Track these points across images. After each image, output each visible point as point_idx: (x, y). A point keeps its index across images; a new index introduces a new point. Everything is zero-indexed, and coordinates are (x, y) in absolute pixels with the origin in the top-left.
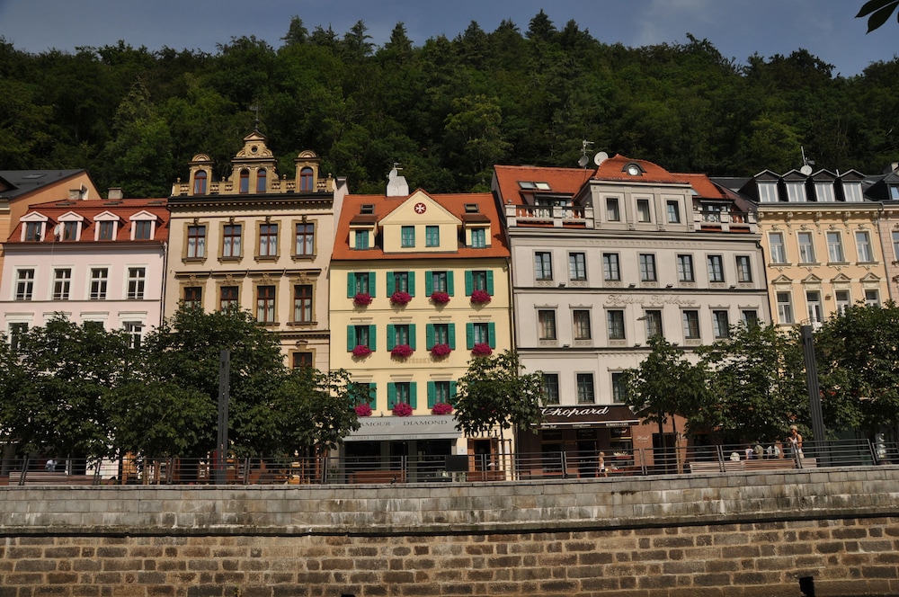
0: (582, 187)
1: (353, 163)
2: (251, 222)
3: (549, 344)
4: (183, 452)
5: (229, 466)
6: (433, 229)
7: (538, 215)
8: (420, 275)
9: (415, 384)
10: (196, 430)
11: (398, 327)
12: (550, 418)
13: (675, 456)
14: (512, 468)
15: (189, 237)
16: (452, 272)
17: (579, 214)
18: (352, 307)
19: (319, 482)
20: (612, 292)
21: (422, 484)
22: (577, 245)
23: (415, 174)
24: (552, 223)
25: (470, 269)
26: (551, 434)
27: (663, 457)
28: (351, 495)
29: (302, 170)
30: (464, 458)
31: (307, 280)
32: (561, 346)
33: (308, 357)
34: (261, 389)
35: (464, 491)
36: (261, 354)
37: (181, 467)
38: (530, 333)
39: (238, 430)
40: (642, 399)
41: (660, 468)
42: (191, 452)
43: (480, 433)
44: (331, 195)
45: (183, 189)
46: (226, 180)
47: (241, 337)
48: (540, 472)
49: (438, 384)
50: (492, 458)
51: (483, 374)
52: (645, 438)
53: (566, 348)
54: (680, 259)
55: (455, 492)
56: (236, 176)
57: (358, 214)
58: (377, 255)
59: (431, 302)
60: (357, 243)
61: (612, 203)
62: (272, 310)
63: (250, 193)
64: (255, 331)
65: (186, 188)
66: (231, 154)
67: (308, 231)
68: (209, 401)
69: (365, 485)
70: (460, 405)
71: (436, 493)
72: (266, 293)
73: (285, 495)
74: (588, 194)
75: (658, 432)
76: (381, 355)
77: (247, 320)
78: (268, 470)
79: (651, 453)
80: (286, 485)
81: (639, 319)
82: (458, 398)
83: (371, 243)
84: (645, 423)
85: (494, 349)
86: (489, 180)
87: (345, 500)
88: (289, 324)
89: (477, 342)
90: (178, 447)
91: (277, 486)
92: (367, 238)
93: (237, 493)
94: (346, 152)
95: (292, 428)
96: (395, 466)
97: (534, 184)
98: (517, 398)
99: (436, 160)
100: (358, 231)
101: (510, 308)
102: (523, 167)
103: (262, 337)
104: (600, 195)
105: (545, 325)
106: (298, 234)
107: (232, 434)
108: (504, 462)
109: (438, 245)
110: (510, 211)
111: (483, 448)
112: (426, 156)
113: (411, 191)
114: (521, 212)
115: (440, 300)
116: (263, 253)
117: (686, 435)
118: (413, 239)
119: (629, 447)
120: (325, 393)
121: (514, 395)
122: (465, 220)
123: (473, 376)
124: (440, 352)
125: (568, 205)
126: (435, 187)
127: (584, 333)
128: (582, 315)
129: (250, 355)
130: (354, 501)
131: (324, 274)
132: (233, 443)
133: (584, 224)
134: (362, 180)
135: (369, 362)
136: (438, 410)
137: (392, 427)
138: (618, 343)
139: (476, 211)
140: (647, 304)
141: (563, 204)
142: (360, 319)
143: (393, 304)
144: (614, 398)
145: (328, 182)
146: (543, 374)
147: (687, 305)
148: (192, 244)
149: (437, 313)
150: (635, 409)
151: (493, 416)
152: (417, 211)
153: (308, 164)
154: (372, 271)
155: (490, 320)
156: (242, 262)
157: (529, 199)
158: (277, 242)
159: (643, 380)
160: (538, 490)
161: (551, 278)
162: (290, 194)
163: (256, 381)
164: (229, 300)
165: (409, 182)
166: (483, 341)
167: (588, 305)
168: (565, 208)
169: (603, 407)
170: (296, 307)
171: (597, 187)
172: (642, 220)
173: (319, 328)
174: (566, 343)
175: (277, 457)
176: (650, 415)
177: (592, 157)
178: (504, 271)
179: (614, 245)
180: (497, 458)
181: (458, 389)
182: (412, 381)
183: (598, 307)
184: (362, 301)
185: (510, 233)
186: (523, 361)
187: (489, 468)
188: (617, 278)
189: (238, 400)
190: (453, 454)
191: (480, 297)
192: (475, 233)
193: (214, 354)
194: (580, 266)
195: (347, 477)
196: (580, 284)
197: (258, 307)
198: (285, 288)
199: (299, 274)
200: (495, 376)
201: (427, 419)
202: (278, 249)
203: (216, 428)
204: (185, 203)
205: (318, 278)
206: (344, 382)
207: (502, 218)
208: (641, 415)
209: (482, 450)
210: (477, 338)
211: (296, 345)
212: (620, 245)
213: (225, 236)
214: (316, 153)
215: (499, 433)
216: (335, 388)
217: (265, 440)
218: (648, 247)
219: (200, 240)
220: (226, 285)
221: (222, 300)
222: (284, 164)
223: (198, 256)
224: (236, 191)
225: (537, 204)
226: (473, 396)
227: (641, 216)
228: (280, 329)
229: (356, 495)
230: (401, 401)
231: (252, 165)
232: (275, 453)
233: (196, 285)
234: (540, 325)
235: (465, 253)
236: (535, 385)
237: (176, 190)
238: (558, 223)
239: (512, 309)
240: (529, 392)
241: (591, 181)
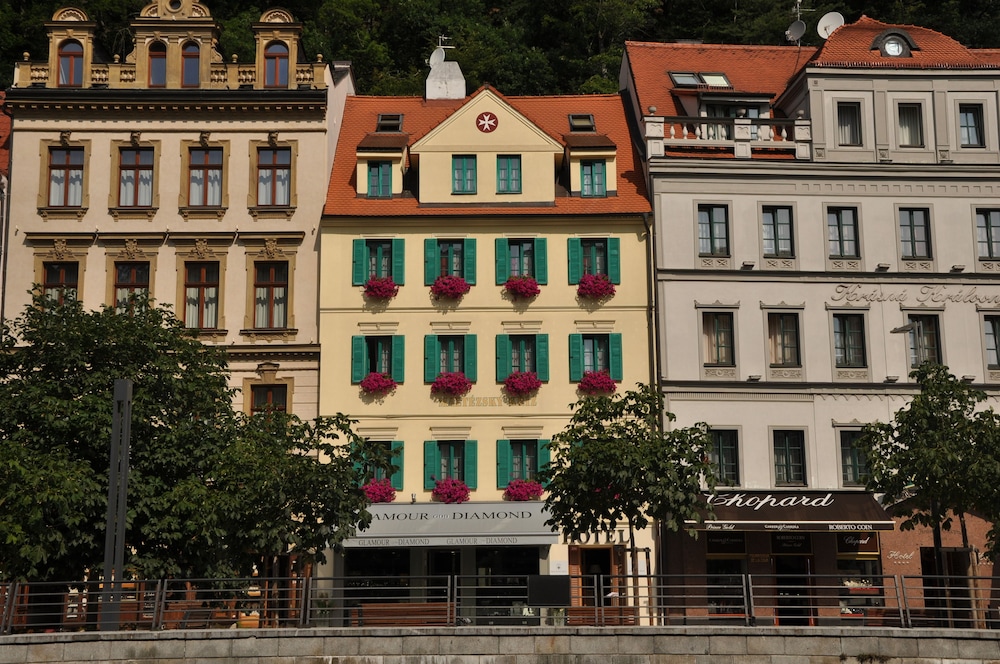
0: (791, 82)
1: (363, 35)
2: (171, 142)
3: (721, 375)
4: (35, 571)
5: (125, 595)
6: (510, 161)
7: (705, 136)
8: (485, 246)
9: (474, 444)
10: (64, 529)
11: (444, 340)
12: (722, 512)
13: (966, 593)
14: (650, 602)
15: (52, 167)
16: (544, 241)
17: (784, 133)
18: (360, 302)
19: (295, 624)
20: (843, 279)
21: (484, 629)
22: (777, 193)
23: (477, 57)
24: (731, 150)
25: (577, 236)
26: (724, 541)
27: (943, 593)
28: (354, 648)
29: (268, 46)
30: (563, 581)
31: (280, 253)
32: (744, 378)
33: (280, 391)
34: (189, 452)
35: (562, 643)
36: (191, 387)
37: (30, 600)
38: (686, 355)
39: (145, 530)
40: (900, 481)
41: (938, 614)
42: (52, 570)
43: (593, 536)
44: (321, 96)
45: (37, 74)
46: (122, 61)
47: (155, 356)
48: (703, 613)
49: (516, 444)
50: (615, 582)
51: (599, 428)
52: (906, 556)
53: (753, 383)
54: (982, 217)
55: (545, 645)
56: (141, 54)
57: (373, 132)
58: (407, 207)
59: (505, 296)
60: (372, 185)
61: (849, 113)
62: (212, 307)
63: (169, 87)
64: (180, 344)
65: (43, 74)
66: (130, 10)
67: (279, 162)
68: (89, 475)
69: (380, 630)
70: (557, 482)
71: (511, 645)
72: (202, 275)
73: (230, 649)
74: (802, 95)
75: (931, 544)
76: (413, 390)
77: (164, 325)
78: (200, 602)
79: (919, 585)
80: (233, 629)
81: (895, 331)
82: (553, 472)
83: (397, 186)
84: (906, 526)
85: (620, 382)
86: (614, 70)
87: (342, 658)
88: (244, 333)
89: (588, 369)
90: (26, 563)
91: (215, 632)
92: (388, 176)
93: (139, 646)
94: (350, 14)
95: (249, 523)
96: (437, 595)
97: (699, 75)
98: (662, 473)
99: (518, 31)
100: (373, 164)
101: (649, 308)
102: (679, 45)
103: (193, 355)
104: (824, 97)
105: (714, 339)
106: (260, 167)
107: (134, 536)
108: (636, 591)
109: (519, 192)
110: (653, 129)
111: (598, 564)
112: (497, 24)
113: (471, 91)
114: (673, 131)
115: (521, 291)
116: (196, 200)
117: (990, 555)
118: (474, 179)
119: (873, 571)
120: (310, 459)
121: (654, 467)
122: (569, 146)
123: (580, 431)
124: (520, 386)
125: (762, 116)
126: (514, 84)
127: (788, 355)
128: (784, 323)
129: (169, 388)
130: (360, 658)
131: (309, 241)
132: (134, 551)
133: (793, 151)
134: (380, 68)
135: (390, 403)
136: (516, 493)
137: (431, 521)
138: (852, 376)
139: (589, 128)
140: (911, 303)
141: (753, 114)
142: (376, 324)
143: (437, 299)
144: (845, 478)
145: (316, 70)
146: (709, 430)
147: (992, 305)
148: (58, 181)
149: (515, 316)
150: (886, 500)
151: (615, 504)
152: (481, 128)
153: (278, 35)
154: (398, 236)
155: (614, 330)
156: (156, 218)
157: (690, 105)
158: (222, 182)
159: (902, 446)
160: (700, 645)
161: (726, 252)
162: (246, 92)
163: (180, 438)
164: (131, 287)
165: (465, 71)
166: (600, 368)
167: (797, 304)
168: (758, 122)
169: (823, 493)
170: (257, 301)
171: (821, 81)
172: (907, 143)
173: (300, 339)
174: (754, 373)
175: (219, 576)
176: (915, 511)
177: (812, 22)
178: (640, 240)
179: (850, 191)
180: (623, 583)
181: (553, 455)
182: (469, 438)
183: (816, 307)
184: (379, 292)
185: (652, 170)
186: (672, 404)
187: (608, 602)
188: (853, 253)
189: (146, 473)
190: (542, 572)
191: (595, 287)
192: (587, 169)
193: (102, 387)
194: (783, 231)
195: (346, 614)
196: (781, 265)
197: (187, 301)
198: (237, 267)
199: (263, 242)
200: (621, 431)
201: (496, 509)
202: (223, 194)
203: (101, 526)
204: (41, 103)
205: (300, 249)
206: (343, 440)
207: (639, 142)
208: (898, 511)
209: (595, 568)
210: (588, 361)
211: (257, 371)
212: (861, 191)
213: (123, 167)
214: (294, 15)
215: (626, 537)
216: (329, 449)
217: (196, 546)
218: (915, 194)
219: (73, 173)
220: (126, 259)
221: (117, 286)
222: (232, 35)
223: (71, 203)
224: (141, 83)
225: (704, 114)
226: (579, 467)
227: (905, 135)
228: (227, 341)
229: (364, 648)
230: (449, 474)
231: (171, 35)
232: (215, 569)
233: (66, 259)
234: (705, 339)
235: (569, 206)
236: (695, 448)
237: (22, 77)
238: (743, 150)
239: (653, 309)
240: (683, 463)
241: (808, 70)
